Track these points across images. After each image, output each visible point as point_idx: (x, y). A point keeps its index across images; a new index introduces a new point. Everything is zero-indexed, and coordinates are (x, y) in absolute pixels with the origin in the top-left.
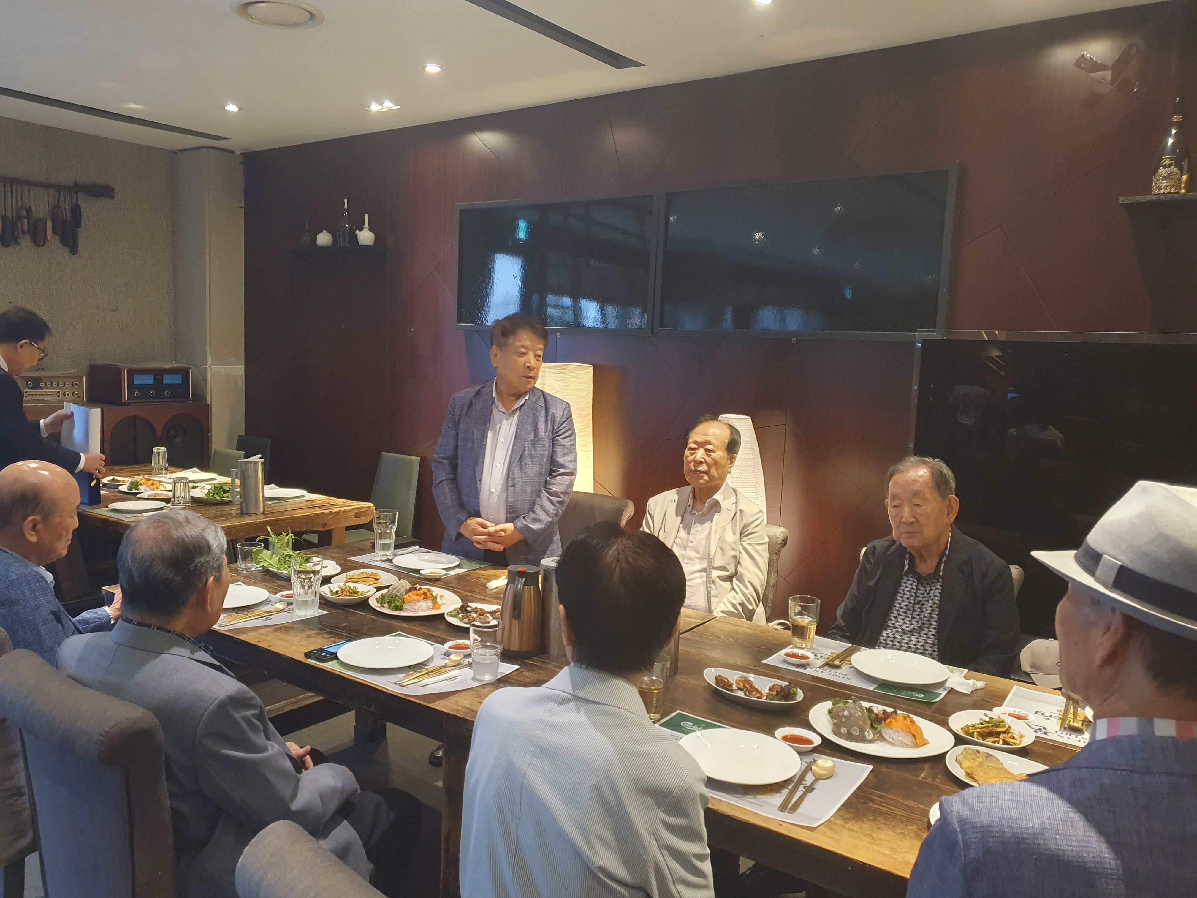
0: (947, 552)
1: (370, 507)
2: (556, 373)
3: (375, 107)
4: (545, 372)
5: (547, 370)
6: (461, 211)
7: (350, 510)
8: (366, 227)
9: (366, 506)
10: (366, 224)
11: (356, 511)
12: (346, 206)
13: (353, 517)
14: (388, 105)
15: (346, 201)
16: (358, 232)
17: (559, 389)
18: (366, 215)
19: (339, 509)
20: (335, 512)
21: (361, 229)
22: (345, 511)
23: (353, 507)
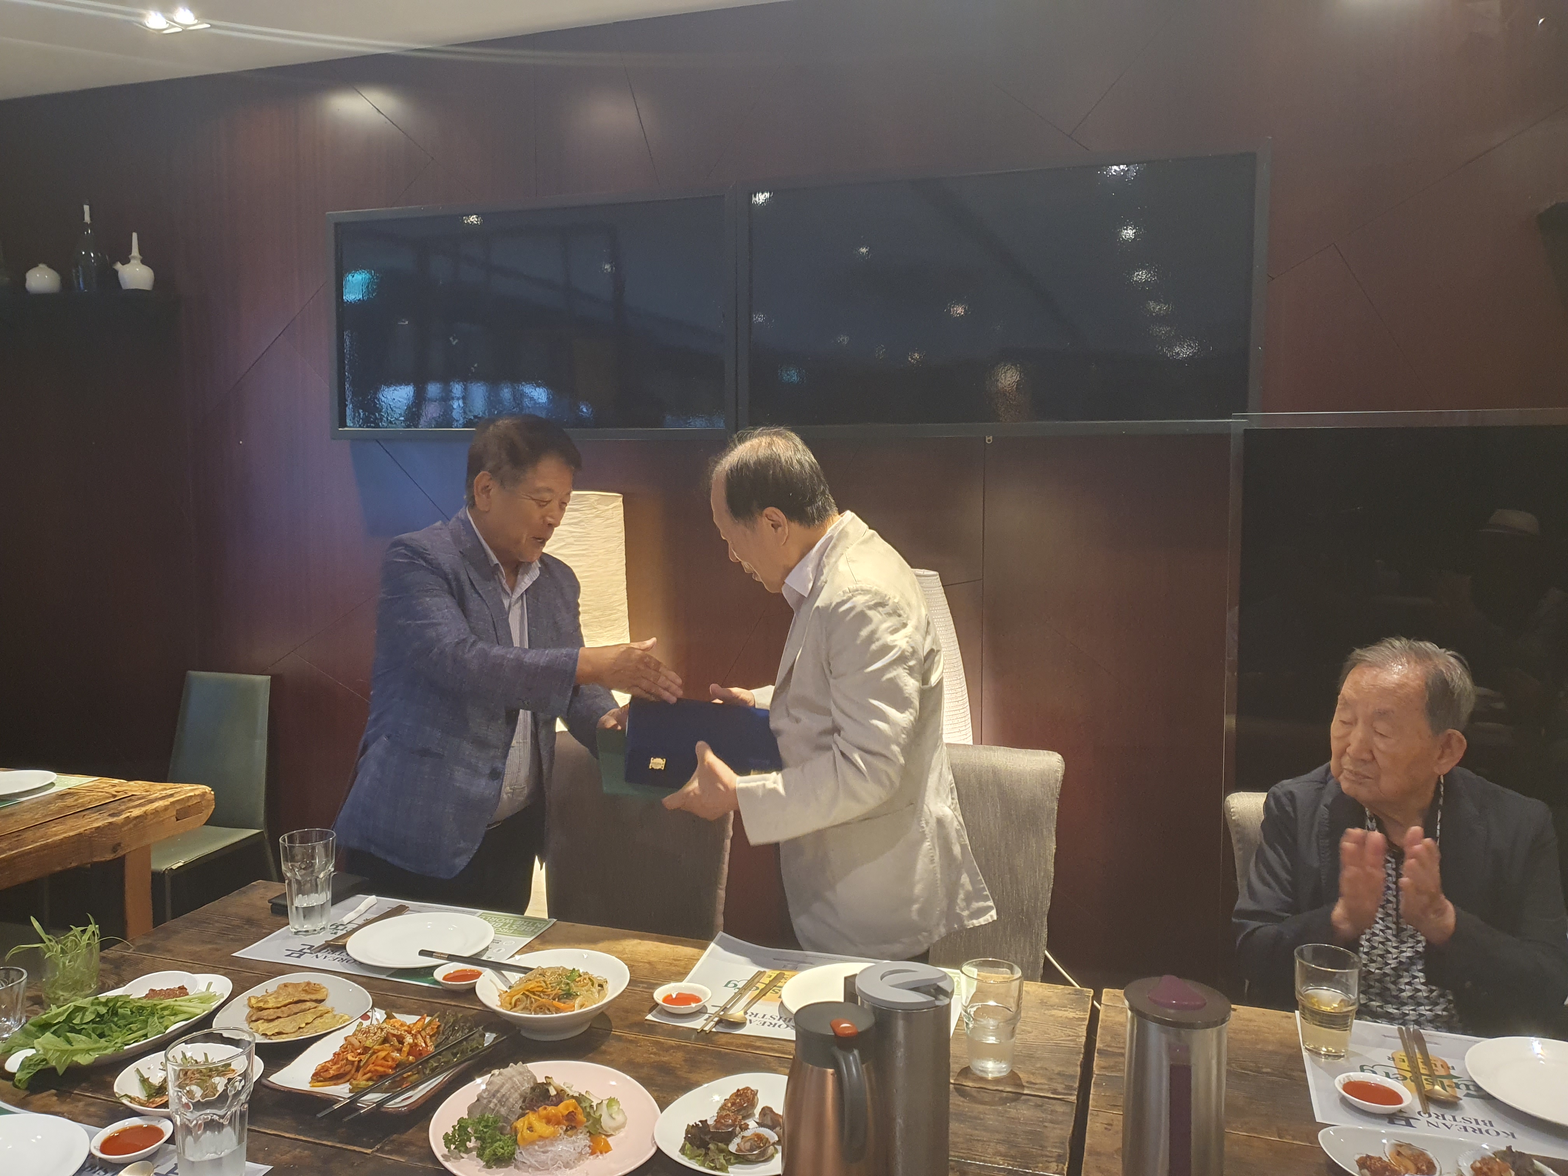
0: (1441, 802)
1: (204, 794)
3: (155, 20)
6: (337, 225)
7: (166, 808)
8: (134, 258)
9: (197, 792)
10: (135, 252)
11: (178, 807)
12: (87, 218)
13: (174, 819)
14: (185, 17)
15: (86, 208)
16: (118, 266)
18: (135, 235)
19: (144, 809)
20: (137, 817)
21: (126, 261)
22: (156, 812)
23: (172, 800)
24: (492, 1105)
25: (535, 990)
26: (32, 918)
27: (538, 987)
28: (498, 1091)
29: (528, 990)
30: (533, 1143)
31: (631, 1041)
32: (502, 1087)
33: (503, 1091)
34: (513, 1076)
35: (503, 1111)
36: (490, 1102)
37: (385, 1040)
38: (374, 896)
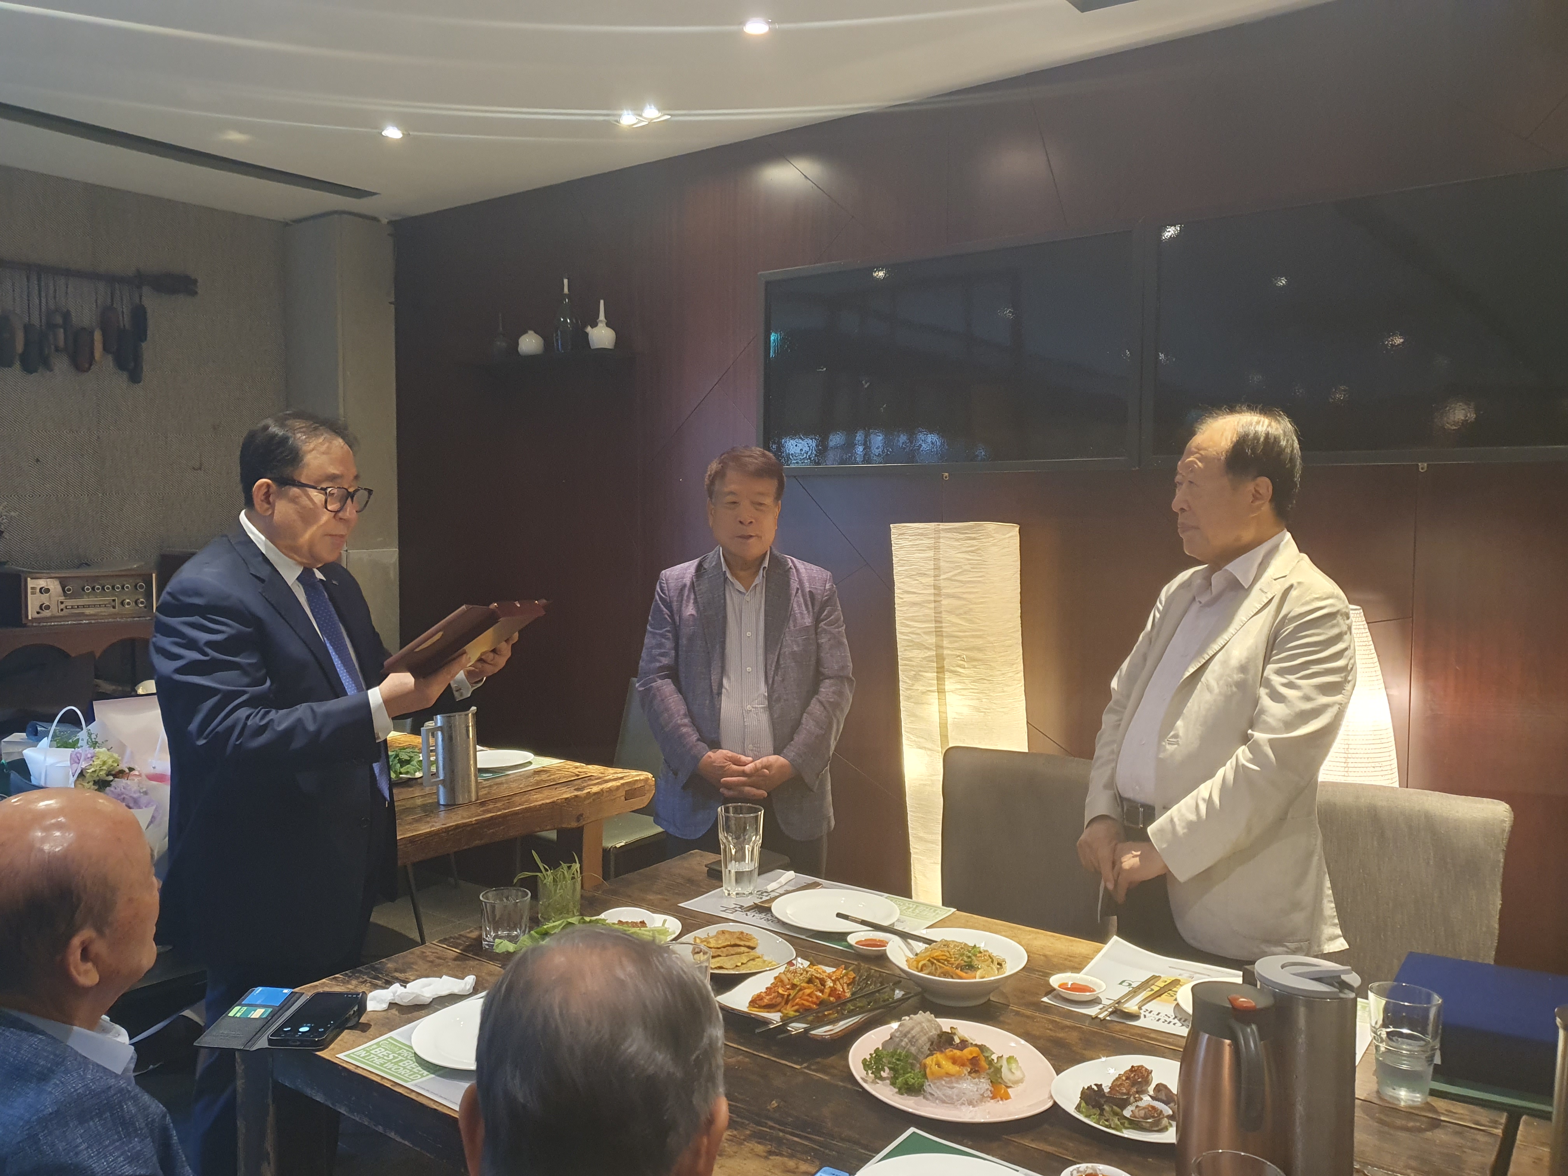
1: (647, 780)
2: (961, 539)
3: (628, 119)
4: (939, 538)
5: (943, 534)
6: (768, 283)
7: (618, 788)
8: (601, 321)
9: (642, 778)
10: (602, 316)
11: (627, 788)
12: (566, 290)
13: (623, 798)
14: (652, 113)
15: (566, 281)
16: (589, 329)
17: (967, 567)
18: (602, 302)
19: (601, 787)
20: (595, 794)
21: (594, 325)
22: (610, 790)
23: (622, 781)
24: (903, 1044)
25: (940, 958)
26: (533, 851)
27: (943, 955)
28: (908, 1032)
29: (933, 958)
30: (940, 1078)
31: (1028, 1017)
32: (912, 1029)
33: (913, 1032)
34: (923, 1022)
35: (913, 1050)
36: (902, 1041)
37: (810, 981)
38: (792, 872)
